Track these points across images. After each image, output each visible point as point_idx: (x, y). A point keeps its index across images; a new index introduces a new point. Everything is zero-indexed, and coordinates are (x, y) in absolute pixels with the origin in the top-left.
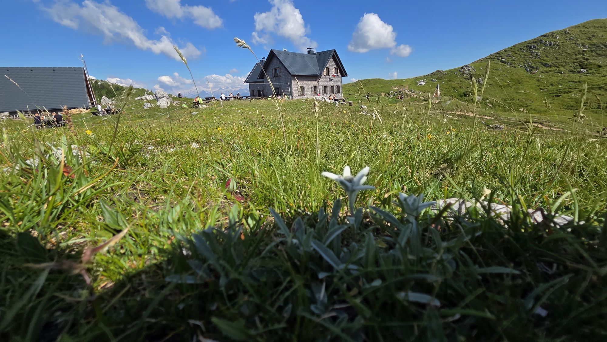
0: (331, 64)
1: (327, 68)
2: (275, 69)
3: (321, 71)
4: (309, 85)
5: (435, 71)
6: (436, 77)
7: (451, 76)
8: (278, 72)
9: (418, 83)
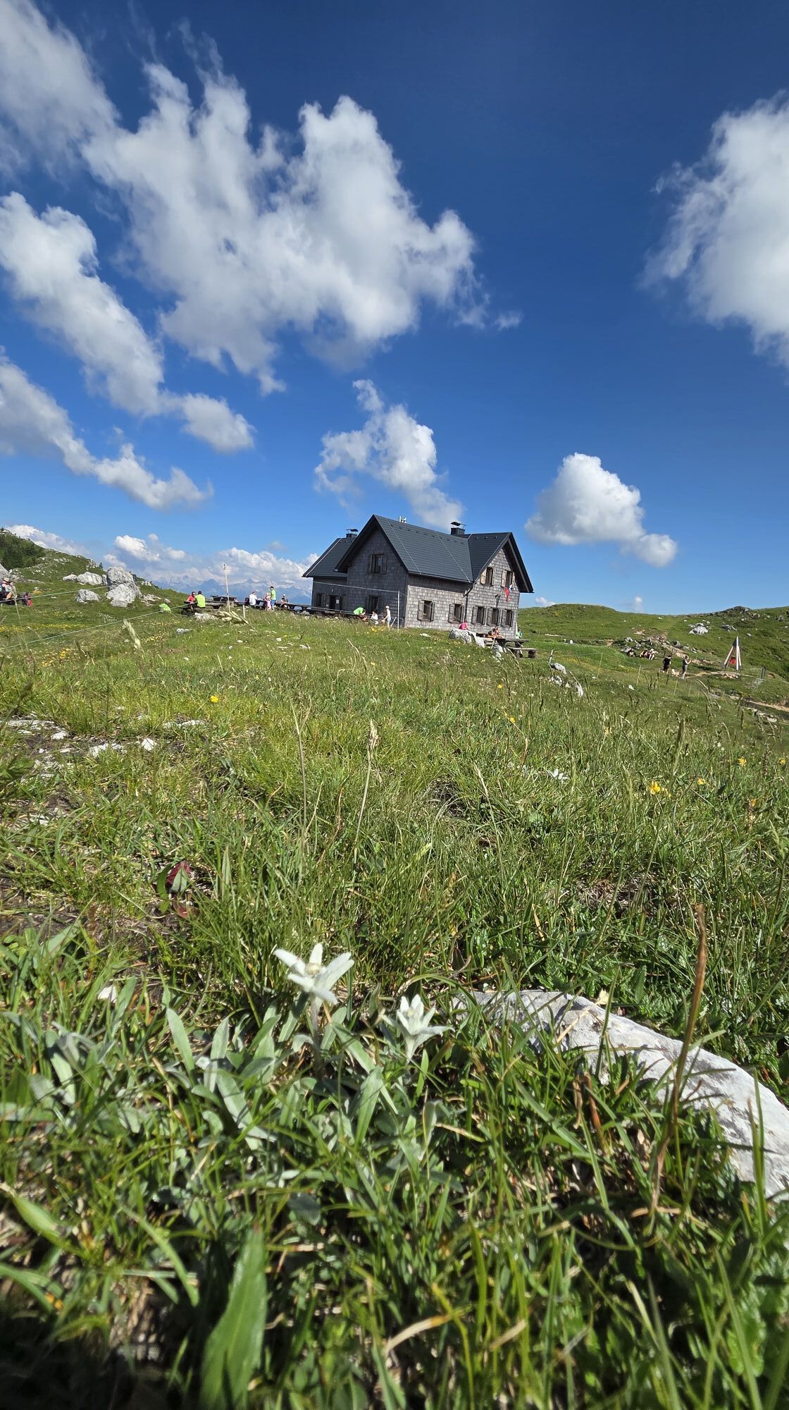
0: (499, 563)
1: (490, 570)
2: (376, 557)
3: (476, 574)
4: (445, 600)
5: (732, 606)
6: (735, 620)
7: (768, 621)
8: (380, 563)
9: (691, 629)
